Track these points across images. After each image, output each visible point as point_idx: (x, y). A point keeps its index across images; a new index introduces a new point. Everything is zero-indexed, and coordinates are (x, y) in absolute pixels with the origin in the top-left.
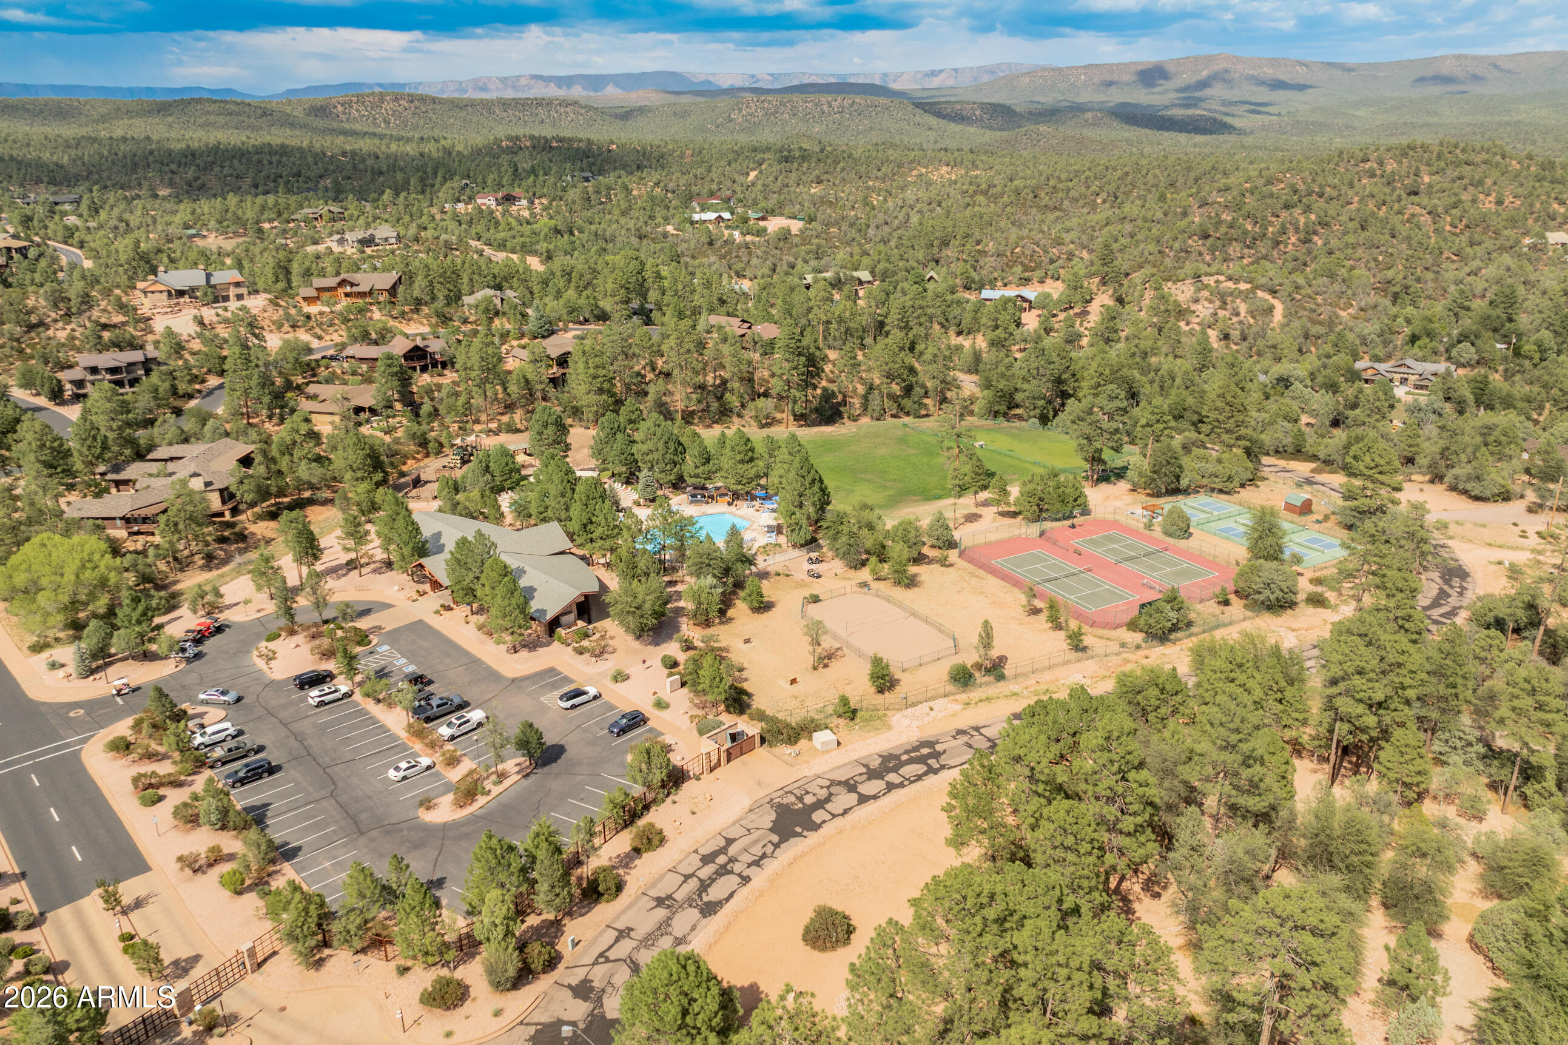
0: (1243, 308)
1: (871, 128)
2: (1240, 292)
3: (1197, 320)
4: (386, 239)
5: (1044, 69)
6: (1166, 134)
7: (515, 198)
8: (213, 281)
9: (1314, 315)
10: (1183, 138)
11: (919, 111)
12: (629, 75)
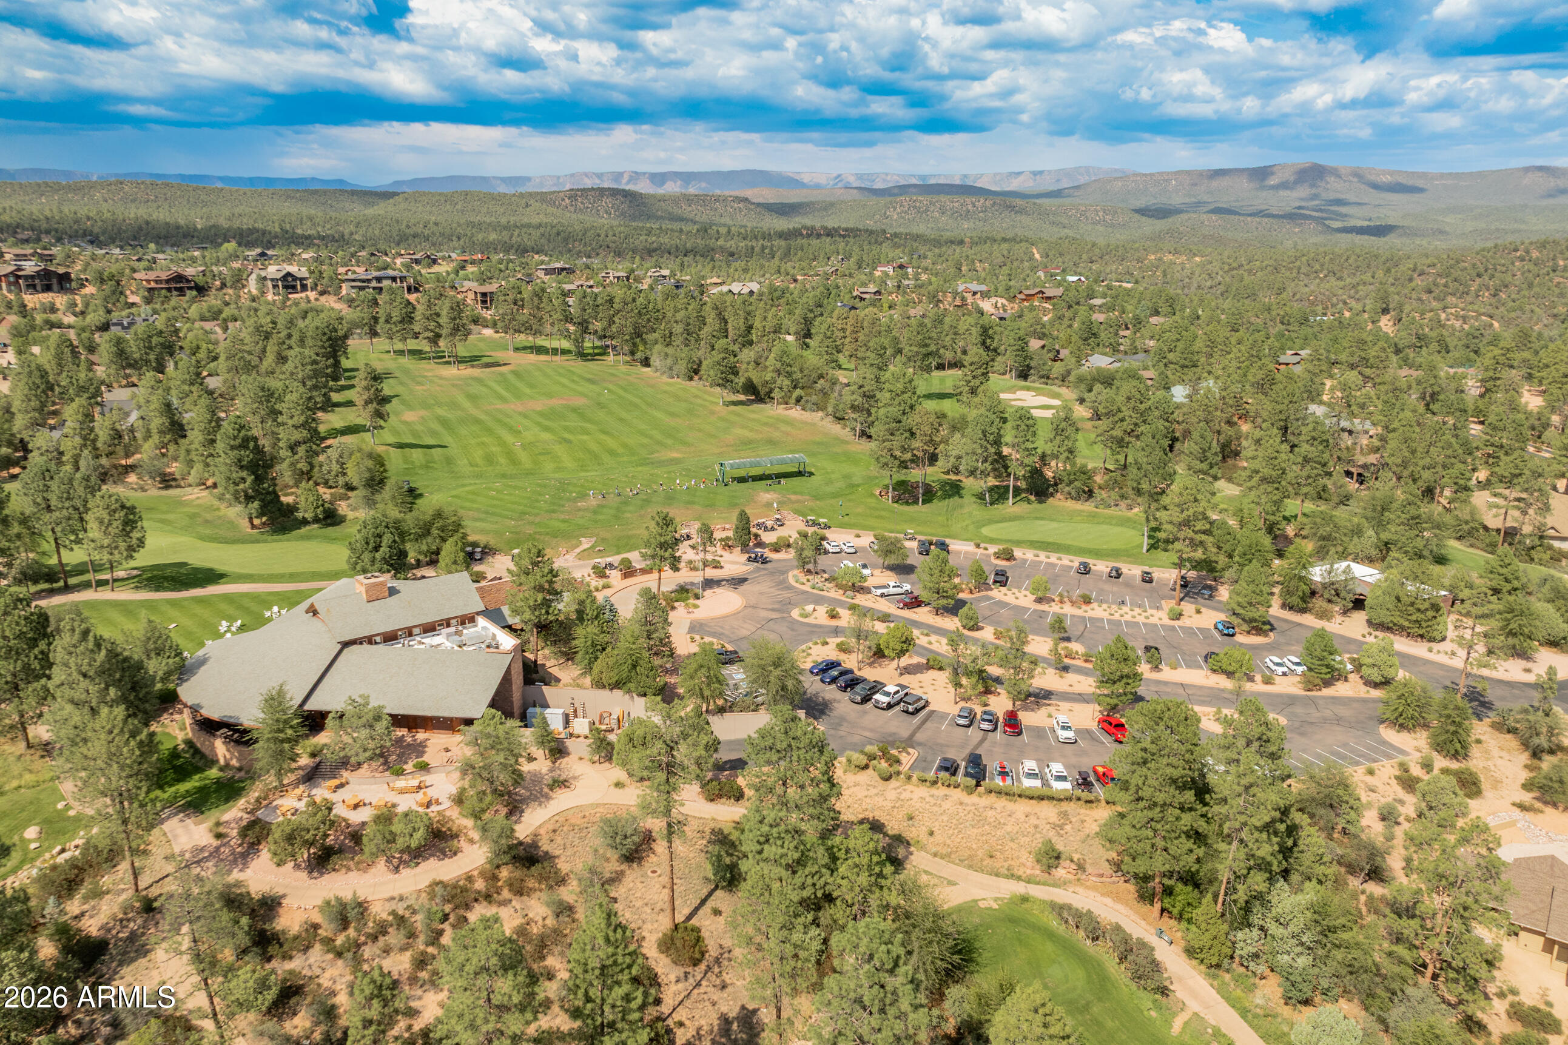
5: (1133, 175)
12: (719, 173)
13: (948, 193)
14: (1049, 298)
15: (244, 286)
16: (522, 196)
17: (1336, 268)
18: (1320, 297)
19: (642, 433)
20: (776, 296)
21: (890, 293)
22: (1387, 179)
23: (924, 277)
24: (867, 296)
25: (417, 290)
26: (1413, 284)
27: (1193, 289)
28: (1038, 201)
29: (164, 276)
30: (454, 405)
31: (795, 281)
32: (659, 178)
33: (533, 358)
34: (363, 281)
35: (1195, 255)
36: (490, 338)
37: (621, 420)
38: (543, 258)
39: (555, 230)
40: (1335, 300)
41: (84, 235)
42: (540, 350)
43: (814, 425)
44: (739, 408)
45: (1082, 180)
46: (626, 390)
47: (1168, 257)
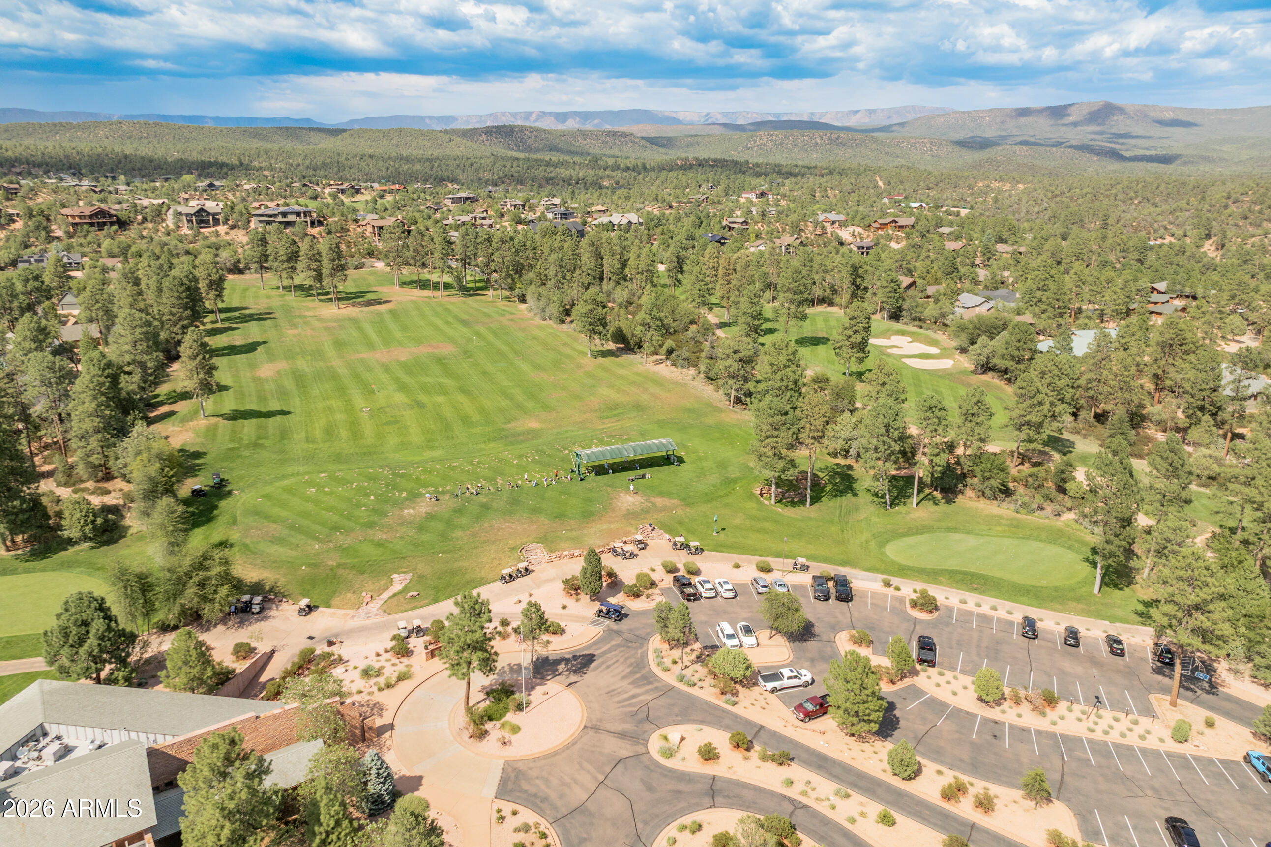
12: (611, 112)
13: (799, 128)
14: (902, 227)
15: (163, 220)
16: (446, 132)
17: (1149, 195)
18: (1143, 223)
19: (504, 393)
20: (653, 224)
21: (756, 223)
22: (1169, 115)
23: (783, 203)
24: (736, 226)
25: (320, 223)
26: (1229, 211)
27: (1022, 214)
28: (875, 134)
29: (88, 211)
30: (318, 354)
31: (671, 207)
32: (562, 117)
33: (418, 293)
34: (270, 216)
35: (1018, 182)
36: (381, 271)
37: (485, 373)
38: (455, 186)
39: (469, 162)
40: (1156, 225)
41: (70, 167)
42: (424, 284)
43: (684, 385)
44: (608, 361)
45: (910, 117)
46: (496, 334)
47: (995, 185)
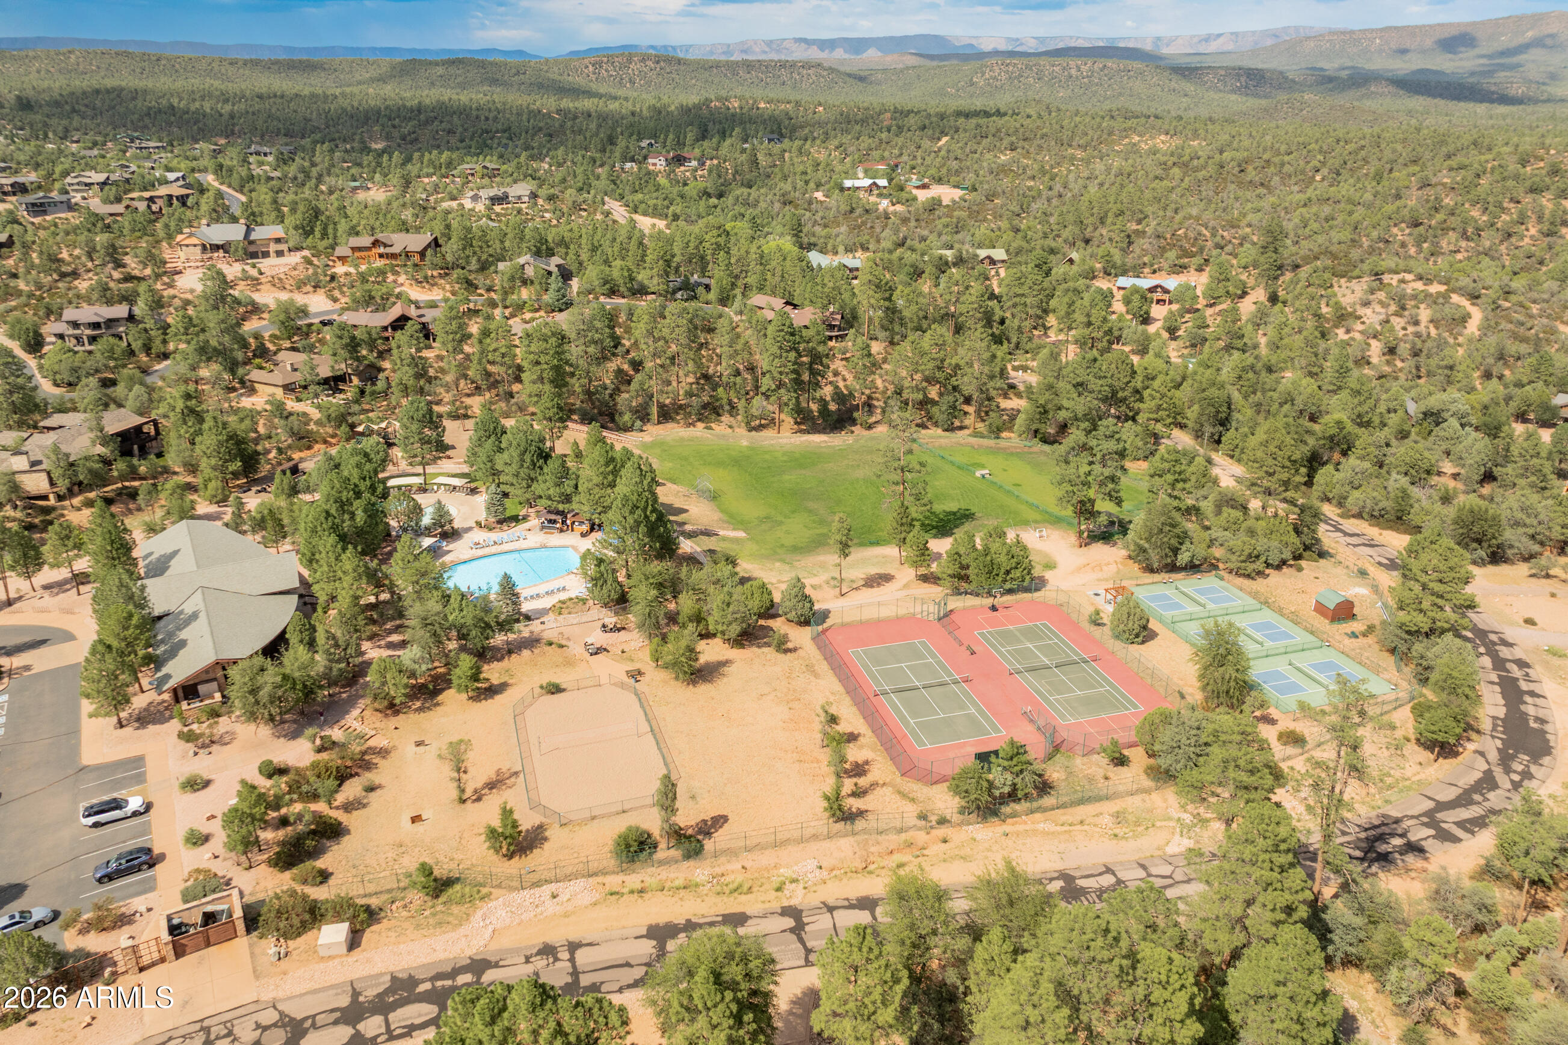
0: (1424, 314)
1: (1120, 94)
2: (1428, 295)
3: (1360, 327)
4: (519, 197)
5: (1332, 33)
6: (1462, 104)
7: (685, 159)
8: (253, 236)
9: (1522, 330)
10: (1481, 109)
11: (1174, 77)
12: (891, 38)
